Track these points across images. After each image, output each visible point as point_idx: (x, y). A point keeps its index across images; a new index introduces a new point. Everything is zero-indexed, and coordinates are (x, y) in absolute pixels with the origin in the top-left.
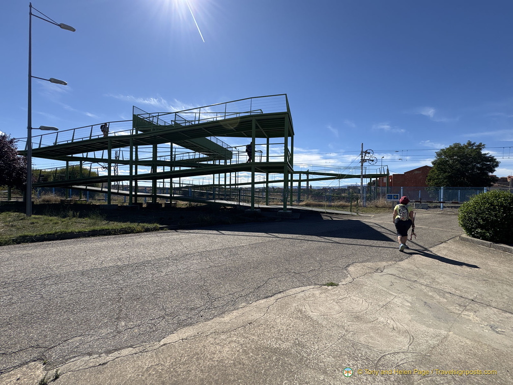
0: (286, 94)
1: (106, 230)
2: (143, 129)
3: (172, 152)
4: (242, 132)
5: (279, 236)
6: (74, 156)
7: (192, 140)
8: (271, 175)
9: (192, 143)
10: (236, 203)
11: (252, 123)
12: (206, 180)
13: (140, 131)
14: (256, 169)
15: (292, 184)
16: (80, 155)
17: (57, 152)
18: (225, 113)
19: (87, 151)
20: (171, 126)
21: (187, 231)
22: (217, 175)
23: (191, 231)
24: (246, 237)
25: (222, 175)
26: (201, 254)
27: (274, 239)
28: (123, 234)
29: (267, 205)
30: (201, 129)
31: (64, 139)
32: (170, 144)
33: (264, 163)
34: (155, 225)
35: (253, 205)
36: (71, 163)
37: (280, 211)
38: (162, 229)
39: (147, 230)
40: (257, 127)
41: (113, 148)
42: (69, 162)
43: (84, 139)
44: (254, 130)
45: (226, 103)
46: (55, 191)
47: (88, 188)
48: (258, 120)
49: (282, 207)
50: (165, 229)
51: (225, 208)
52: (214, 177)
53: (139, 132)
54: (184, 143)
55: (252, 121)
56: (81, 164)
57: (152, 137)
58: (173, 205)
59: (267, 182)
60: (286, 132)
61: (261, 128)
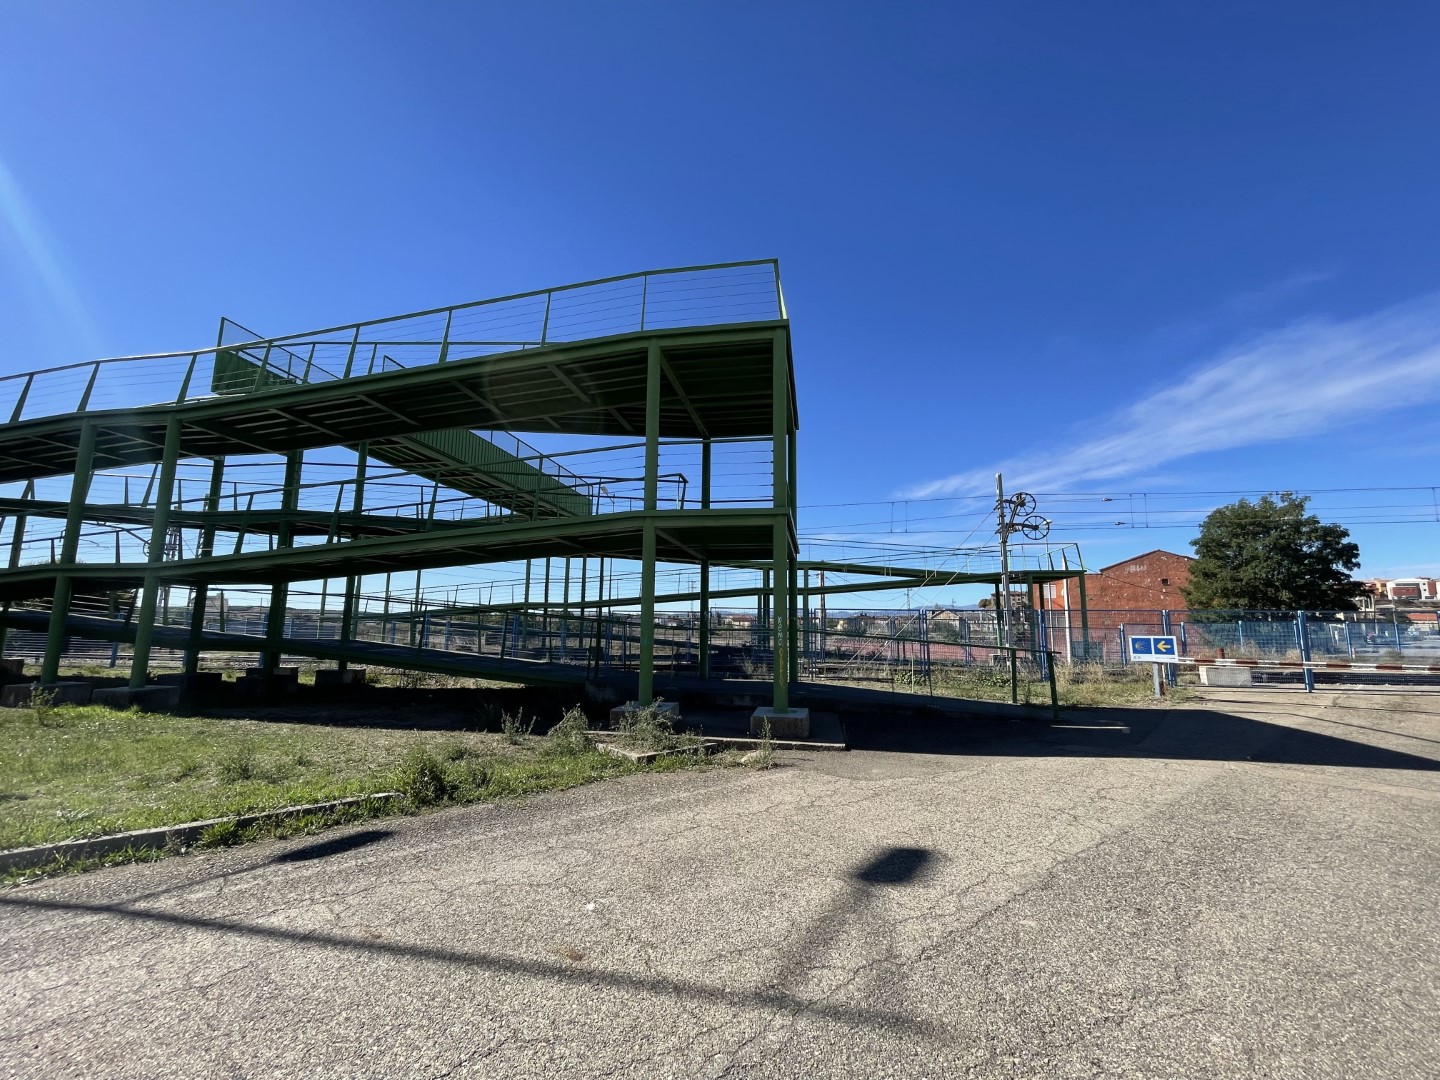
0: (775, 262)
4: (611, 410)
37: (760, 710)
55: (645, 353)
59: (705, 595)
61: (681, 392)
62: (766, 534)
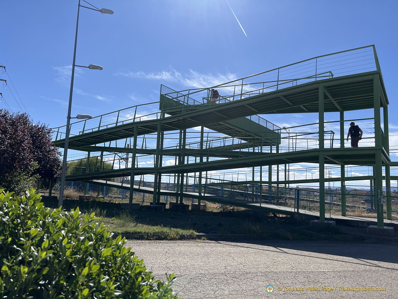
0: (374, 46)
1: (139, 233)
2: (170, 111)
3: (202, 137)
4: (301, 106)
5: (380, 265)
6: (97, 145)
7: (227, 121)
8: (347, 168)
9: (226, 125)
10: (293, 210)
11: (318, 92)
12: (242, 175)
13: (168, 113)
14: (325, 158)
15: (388, 184)
16: (101, 145)
17: (83, 141)
18: (278, 81)
19: (110, 140)
20: (203, 105)
21: (233, 244)
22: (257, 168)
23: (239, 244)
24: (324, 261)
25: (265, 168)
26: (265, 274)
27: (374, 268)
28: (157, 239)
29: (344, 215)
30: (243, 106)
31: (91, 127)
32: (200, 127)
33: (337, 150)
34: (191, 231)
35: (322, 213)
36: (93, 154)
37: (371, 226)
38: (199, 237)
39: (182, 238)
40: (326, 97)
41: (138, 135)
42: (91, 153)
43: (109, 127)
44: (321, 102)
45: (279, 68)
46: (74, 185)
47: (108, 182)
48: (327, 88)
49: (376, 220)
50: (203, 238)
51: (275, 216)
52: (253, 171)
53: (167, 116)
54: (216, 125)
55: (318, 89)
56: (102, 156)
57: (181, 120)
58: (201, 208)
60: (377, 101)
61: (331, 98)
62: (373, 156)
